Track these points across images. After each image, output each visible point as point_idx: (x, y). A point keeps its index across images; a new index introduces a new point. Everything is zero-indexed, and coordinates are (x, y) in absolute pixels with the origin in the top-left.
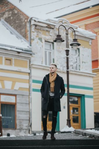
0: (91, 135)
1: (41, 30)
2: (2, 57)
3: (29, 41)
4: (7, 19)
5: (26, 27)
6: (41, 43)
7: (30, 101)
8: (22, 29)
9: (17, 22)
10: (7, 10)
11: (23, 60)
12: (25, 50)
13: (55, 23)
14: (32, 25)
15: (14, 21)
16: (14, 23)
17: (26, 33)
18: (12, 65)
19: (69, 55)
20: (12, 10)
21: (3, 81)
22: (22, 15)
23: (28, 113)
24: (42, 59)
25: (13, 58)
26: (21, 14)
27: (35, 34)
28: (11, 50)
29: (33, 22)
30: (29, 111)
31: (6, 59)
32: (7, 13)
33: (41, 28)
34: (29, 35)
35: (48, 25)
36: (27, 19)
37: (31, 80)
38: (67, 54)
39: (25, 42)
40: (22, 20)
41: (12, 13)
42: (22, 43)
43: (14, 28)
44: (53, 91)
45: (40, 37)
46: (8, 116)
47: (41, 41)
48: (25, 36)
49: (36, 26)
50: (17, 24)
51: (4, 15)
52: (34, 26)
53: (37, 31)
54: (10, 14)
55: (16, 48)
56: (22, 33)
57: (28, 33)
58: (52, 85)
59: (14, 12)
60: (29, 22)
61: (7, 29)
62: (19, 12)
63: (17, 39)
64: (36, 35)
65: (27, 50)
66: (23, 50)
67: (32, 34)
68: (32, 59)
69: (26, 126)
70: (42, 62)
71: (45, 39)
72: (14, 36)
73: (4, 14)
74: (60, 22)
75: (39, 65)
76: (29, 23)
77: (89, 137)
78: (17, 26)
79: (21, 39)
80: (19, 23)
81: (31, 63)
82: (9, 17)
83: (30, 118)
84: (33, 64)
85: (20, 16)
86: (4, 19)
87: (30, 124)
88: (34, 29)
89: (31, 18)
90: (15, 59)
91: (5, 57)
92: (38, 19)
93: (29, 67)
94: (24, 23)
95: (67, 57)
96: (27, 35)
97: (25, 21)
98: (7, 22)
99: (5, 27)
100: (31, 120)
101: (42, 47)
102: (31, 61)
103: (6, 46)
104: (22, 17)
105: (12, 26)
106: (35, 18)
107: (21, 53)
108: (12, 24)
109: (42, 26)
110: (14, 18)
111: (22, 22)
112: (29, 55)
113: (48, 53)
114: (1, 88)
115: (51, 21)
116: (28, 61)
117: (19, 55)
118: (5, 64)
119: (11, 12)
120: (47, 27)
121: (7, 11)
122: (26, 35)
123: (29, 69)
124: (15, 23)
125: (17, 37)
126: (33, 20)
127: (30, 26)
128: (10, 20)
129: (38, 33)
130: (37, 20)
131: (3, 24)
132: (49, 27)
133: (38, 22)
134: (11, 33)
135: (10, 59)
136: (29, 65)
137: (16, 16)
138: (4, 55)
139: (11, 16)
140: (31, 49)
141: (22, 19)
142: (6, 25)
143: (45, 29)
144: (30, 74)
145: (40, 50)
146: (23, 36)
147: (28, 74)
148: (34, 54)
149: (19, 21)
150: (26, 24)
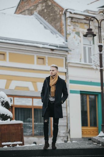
0: (103, 143)
1: (78, 23)
2: (34, 56)
3: (65, 36)
4: (41, 12)
5: (61, 20)
6: (79, 38)
7: (68, 104)
8: (57, 23)
9: (51, 15)
10: (40, 1)
11: (58, 58)
12: (60, 47)
13: (94, 14)
14: (67, 18)
15: (48, 14)
16: (48, 16)
17: (61, 28)
18: (45, 65)
19: (102, 51)
20: (45, 1)
21: (36, 82)
22: (57, 6)
23: (66, 117)
24: (81, 56)
25: (47, 56)
26: (55, 6)
27: (72, 27)
28: (43, 48)
29: (68, 15)
30: (66, 115)
31: (38, 58)
32: (40, 5)
33: (78, 21)
34: (64, 30)
35: (86, 17)
36: (62, 11)
37: (68, 80)
38: (101, 50)
39: (60, 38)
40: (56, 13)
41: (46, 4)
42: (57, 38)
43: (49, 22)
44: (54, 96)
45: (77, 30)
46: (42, 122)
47: (79, 35)
48: (60, 31)
49: (72, 18)
50: (51, 18)
51: (38, 8)
52: (70, 19)
53: (74, 24)
54: (43, 6)
55: (49, 44)
56: (57, 27)
57: (64, 27)
58: (53, 90)
59: (48, 4)
60: (64, 14)
61: (41, 23)
62: (53, 4)
63: (51, 34)
64: (73, 29)
65: (62, 46)
66: (57, 47)
67: (68, 28)
68: (69, 56)
69: (64, 133)
70: (80, 59)
71: (83, 33)
72: (48, 31)
73: (37, 6)
74: (100, 12)
75: (77, 63)
76: (64, 16)
77: (102, 145)
78: (52, 20)
79: (56, 34)
80: (54, 16)
81: (68, 61)
82: (43, 10)
83: (67, 124)
84: (69, 62)
85: (54, 8)
86: (37, 12)
87: (68, 131)
88: (69, 22)
89: (66, 10)
90: (48, 57)
91: (37, 56)
92: (74, 10)
93: (66, 66)
94: (58, 16)
95: (100, 53)
96: (63, 29)
97: (59, 13)
98: (41, 15)
99: (39, 21)
100: (70, 126)
101: (80, 42)
102: (68, 58)
103: (37, 44)
104: (56, 9)
105: (46, 20)
106: (71, 10)
107: (55, 51)
108: (46, 17)
109: (79, 19)
110: (48, 10)
111: (57, 15)
112: (65, 52)
113: (87, 49)
114: (34, 91)
115: (89, 12)
116: (64, 58)
117: (53, 52)
118: (38, 64)
119: (44, 4)
120: (84, 19)
121: (41, 3)
122: (61, 29)
123: (66, 68)
124: (50, 16)
125: (52, 33)
126: (68, 12)
127: (65, 18)
128: (44, 13)
129: (75, 26)
130: (73, 12)
131: (36, 19)
132: (88, 19)
133: (75, 14)
134: (45, 27)
135: (43, 58)
136: (66, 64)
137: (50, 8)
138: (36, 53)
139: (45, 8)
140: (67, 45)
141: (56, 11)
142: (40, 19)
143: (83, 22)
144: (67, 73)
145: (78, 45)
146: (59, 31)
147: (65, 74)
148: (71, 51)
149: (53, 14)
150: (61, 16)
